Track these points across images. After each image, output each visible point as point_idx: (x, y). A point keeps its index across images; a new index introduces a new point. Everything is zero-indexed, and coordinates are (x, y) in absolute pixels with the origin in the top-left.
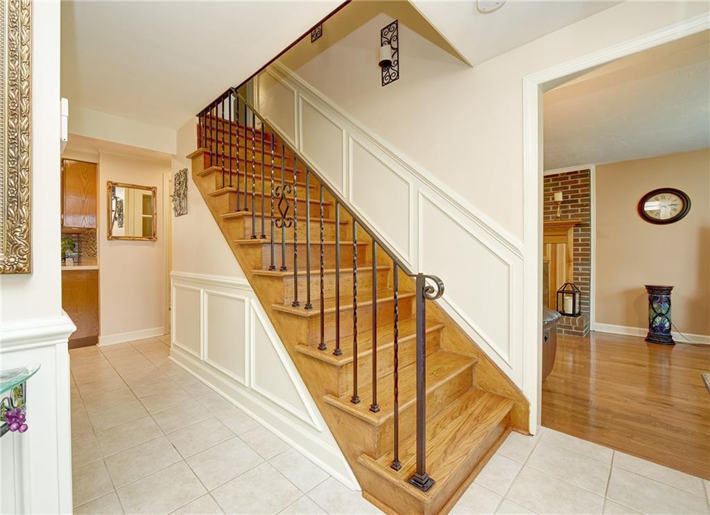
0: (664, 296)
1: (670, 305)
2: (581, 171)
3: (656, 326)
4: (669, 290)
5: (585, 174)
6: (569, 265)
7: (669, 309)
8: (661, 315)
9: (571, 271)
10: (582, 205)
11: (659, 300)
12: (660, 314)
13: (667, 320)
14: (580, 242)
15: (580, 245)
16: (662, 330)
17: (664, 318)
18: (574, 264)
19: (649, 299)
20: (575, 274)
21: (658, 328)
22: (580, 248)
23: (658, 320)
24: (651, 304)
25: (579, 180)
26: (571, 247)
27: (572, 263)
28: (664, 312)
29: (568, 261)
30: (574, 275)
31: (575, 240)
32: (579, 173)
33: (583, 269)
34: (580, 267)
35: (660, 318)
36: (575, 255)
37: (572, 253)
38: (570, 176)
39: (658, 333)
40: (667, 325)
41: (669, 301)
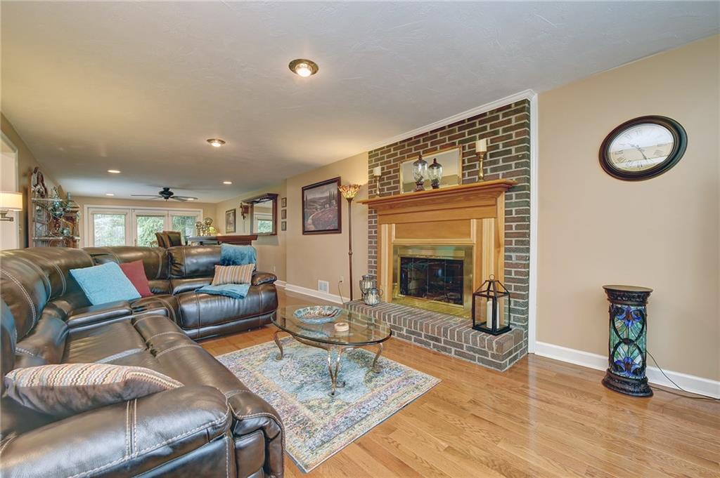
0: (633, 308)
1: (644, 323)
2: (517, 104)
3: (619, 361)
4: (642, 297)
5: (522, 107)
6: (499, 252)
7: (641, 332)
8: (627, 341)
9: (502, 260)
10: (517, 158)
11: (624, 315)
12: (627, 339)
13: (637, 351)
14: (514, 215)
15: (514, 220)
16: (628, 370)
17: (632, 348)
18: (506, 250)
19: (610, 311)
20: (506, 265)
21: (622, 365)
22: (514, 224)
23: (623, 349)
24: (612, 320)
25: (513, 117)
26: (502, 224)
27: (502, 249)
28: (632, 336)
29: (498, 245)
30: (505, 267)
31: (507, 213)
32: (513, 108)
33: (518, 258)
34: (514, 255)
35: (626, 347)
36: (507, 235)
37: (502, 232)
38: (500, 114)
39: (622, 374)
40: (638, 360)
41: (642, 317)
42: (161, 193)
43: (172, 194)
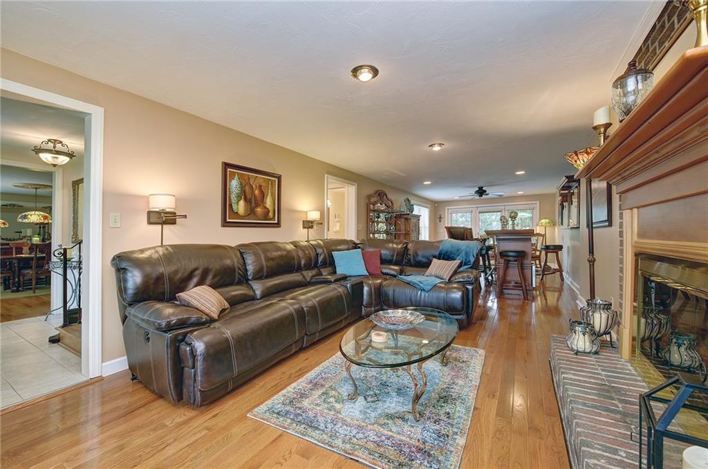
42: (477, 192)
43: (485, 191)
